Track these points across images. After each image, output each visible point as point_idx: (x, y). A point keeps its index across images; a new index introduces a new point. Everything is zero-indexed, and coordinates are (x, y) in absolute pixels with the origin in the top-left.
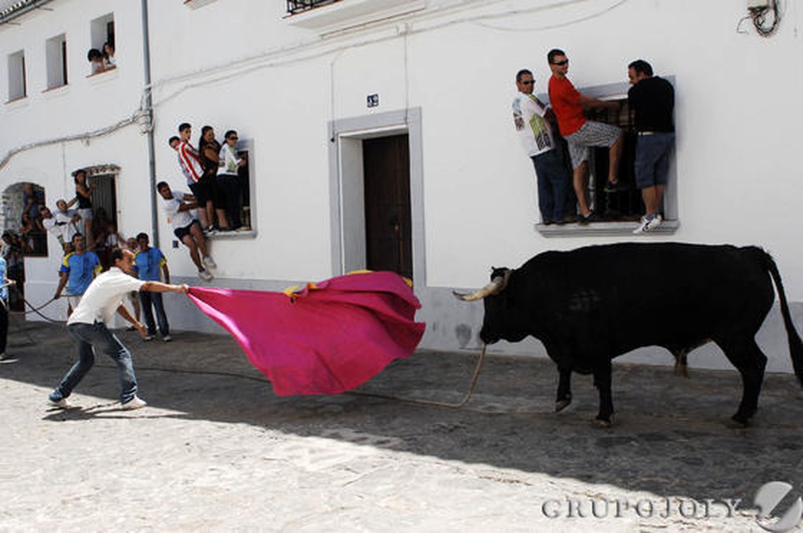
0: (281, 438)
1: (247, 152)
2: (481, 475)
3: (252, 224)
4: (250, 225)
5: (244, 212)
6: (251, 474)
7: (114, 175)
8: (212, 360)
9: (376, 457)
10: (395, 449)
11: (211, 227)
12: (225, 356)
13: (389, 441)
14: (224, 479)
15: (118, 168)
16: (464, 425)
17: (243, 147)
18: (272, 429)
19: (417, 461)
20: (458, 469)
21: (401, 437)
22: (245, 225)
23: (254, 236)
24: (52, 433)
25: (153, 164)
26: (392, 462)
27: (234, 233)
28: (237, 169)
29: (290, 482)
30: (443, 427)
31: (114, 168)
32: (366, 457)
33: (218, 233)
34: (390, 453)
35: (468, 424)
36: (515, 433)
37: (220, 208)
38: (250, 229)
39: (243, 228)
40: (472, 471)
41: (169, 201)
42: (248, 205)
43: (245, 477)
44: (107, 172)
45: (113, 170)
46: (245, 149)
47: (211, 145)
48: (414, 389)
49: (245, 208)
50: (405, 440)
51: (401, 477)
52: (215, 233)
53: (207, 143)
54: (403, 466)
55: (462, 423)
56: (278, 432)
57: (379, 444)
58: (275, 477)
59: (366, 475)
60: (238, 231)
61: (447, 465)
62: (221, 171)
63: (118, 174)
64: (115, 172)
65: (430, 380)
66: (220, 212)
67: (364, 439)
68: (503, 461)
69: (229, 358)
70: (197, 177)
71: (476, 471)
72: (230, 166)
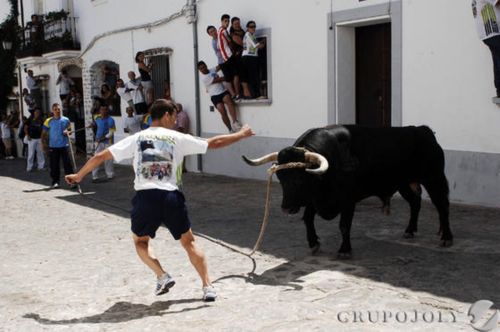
0: (273, 261)
1: (265, 38)
2: (422, 301)
3: (268, 95)
4: (267, 95)
5: (263, 85)
6: (245, 287)
7: (168, 55)
8: (235, 198)
9: (342, 280)
10: (359, 275)
11: (237, 96)
12: (244, 195)
13: (354, 269)
14: (225, 290)
15: (171, 50)
16: (418, 260)
17: (262, 34)
18: (268, 254)
19: (374, 286)
20: (405, 295)
21: (364, 266)
22: (263, 95)
23: (270, 103)
24: (110, 248)
25: (196, 47)
26: (354, 286)
27: (254, 101)
28: (256, 51)
29: (272, 296)
30: (401, 260)
31: (168, 50)
32: (334, 280)
33: (243, 101)
34: (354, 278)
35: (421, 259)
36: (458, 269)
37: (245, 81)
38: (267, 98)
39: (262, 97)
40: (416, 298)
41: (207, 75)
42: (266, 79)
43: (240, 289)
44: (163, 53)
45: (167, 51)
46: (264, 36)
47: (237, 32)
48: (384, 228)
49: (264, 82)
50: (368, 269)
51: (359, 299)
52: (240, 101)
53: (235, 30)
54: (362, 289)
55: (417, 258)
56: (272, 256)
57: (347, 271)
58: (263, 291)
59: (331, 294)
60: (258, 100)
61: (397, 291)
62: (245, 53)
63: (171, 55)
64: (169, 53)
65: (397, 222)
66: (244, 85)
67: (336, 266)
68: (443, 291)
69: (247, 196)
70: (227, 57)
71: (419, 297)
72: (250, 49)
